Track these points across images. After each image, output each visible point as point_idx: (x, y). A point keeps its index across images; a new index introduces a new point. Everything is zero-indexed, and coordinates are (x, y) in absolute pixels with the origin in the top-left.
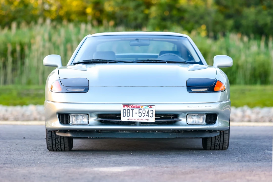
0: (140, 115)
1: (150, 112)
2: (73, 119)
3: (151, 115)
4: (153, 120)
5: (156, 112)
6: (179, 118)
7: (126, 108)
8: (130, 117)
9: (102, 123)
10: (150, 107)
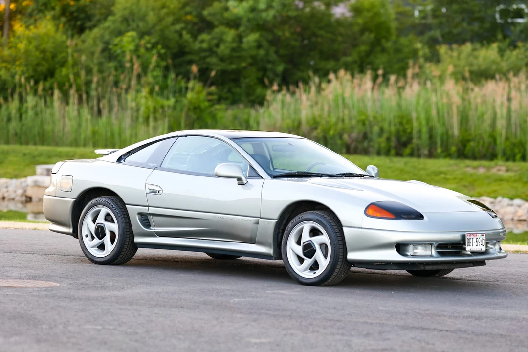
0: (476, 244)
1: (483, 241)
2: (410, 251)
3: (483, 244)
4: (484, 249)
5: (486, 240)
6: (489, 245)
7: (469, 237)
8: (471, 247)
9: (441, 254)
10: (483, 235)
